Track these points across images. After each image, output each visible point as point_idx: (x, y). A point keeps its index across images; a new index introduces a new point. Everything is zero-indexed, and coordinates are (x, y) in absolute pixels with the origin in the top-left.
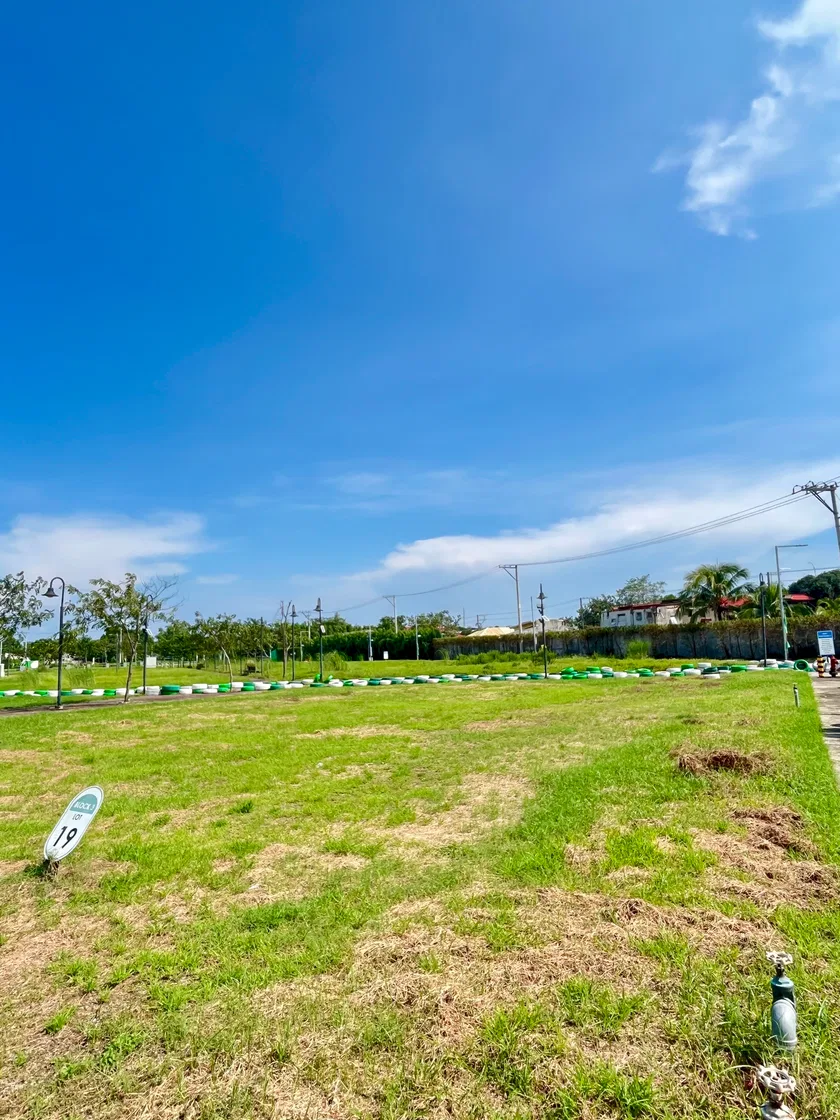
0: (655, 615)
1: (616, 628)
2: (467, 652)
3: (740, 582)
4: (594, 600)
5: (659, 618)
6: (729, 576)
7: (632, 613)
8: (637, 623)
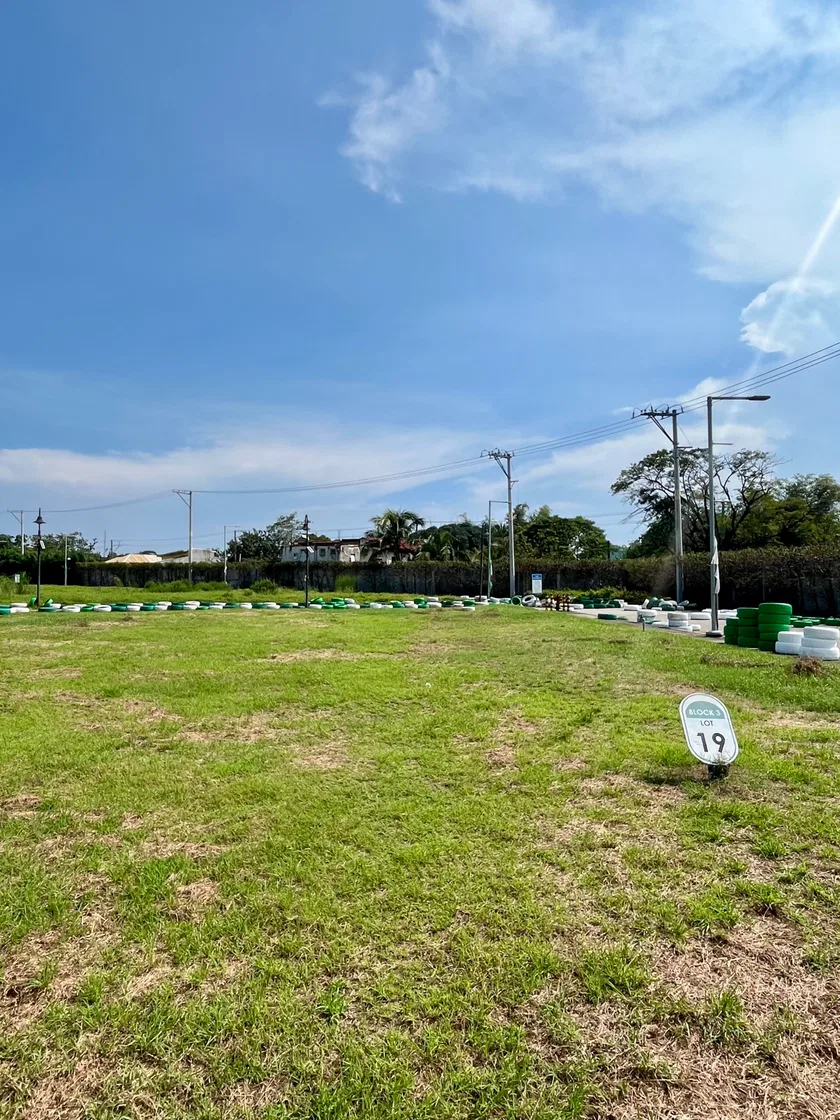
0: (339, 553)
1: (299, 563)
3: (418, 528)
4: (245, 534)
5: (341, 555)
6: (409, 522)
7: (316, 549)
8: (320, 559)
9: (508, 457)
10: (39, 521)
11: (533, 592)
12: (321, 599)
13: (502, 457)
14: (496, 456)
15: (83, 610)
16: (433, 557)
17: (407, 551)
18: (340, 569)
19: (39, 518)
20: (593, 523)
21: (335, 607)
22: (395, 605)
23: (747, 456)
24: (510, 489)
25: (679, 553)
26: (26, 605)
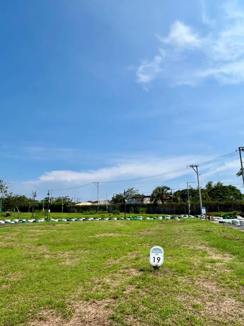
0: (143, 200)
1: (131, 204)
2: (85, 210)
3: (169, 191)
4: (117, 195)
5: (144, 201)
6: (166, 189)
7: (136, 199)
8: (137, 203)
9: (197, 167)
10: (48, 194)
11: (203, 213)
12: (131, 217)
13: (194, 167)
14: (192, 166)
15: (59, 221)
16: (174, 201)
17: (165, 200)
18: (143, 206)
19: (48, 193)
20: (236, 187)
21: (134, 219)
22: (154, 219)
24: (198, 177)
26: (44, 219)
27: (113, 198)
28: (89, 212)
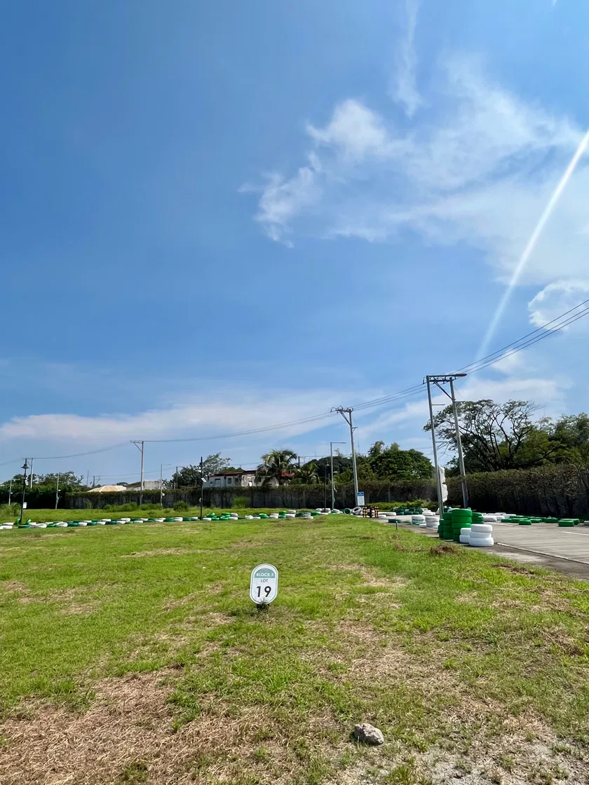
0: (240, 480)
1: (214, 488)
2: (112, 503)
3: (293, 461)
4: (184, 469)
5: (242, 482)
6: (288, 457)
7: (225, 478)
8: (228, 485)
9: (350, 412)
10: (25, 467)
11: (359, 504)
12: (213, 514)
13: (345, 411)
14: (341, 411)
15: (48, 526)
16: (304, 482)
17: (287, 478)
18: (240, 492)
19: (25, 465)
20: (422, 454)
21: (220, 519)
22: (262, 517)
23: (513, 405)
24: (352, 433)
25: (463, 474)
26: (12, 524)
27: (175, 476)
28: (122, 507)
